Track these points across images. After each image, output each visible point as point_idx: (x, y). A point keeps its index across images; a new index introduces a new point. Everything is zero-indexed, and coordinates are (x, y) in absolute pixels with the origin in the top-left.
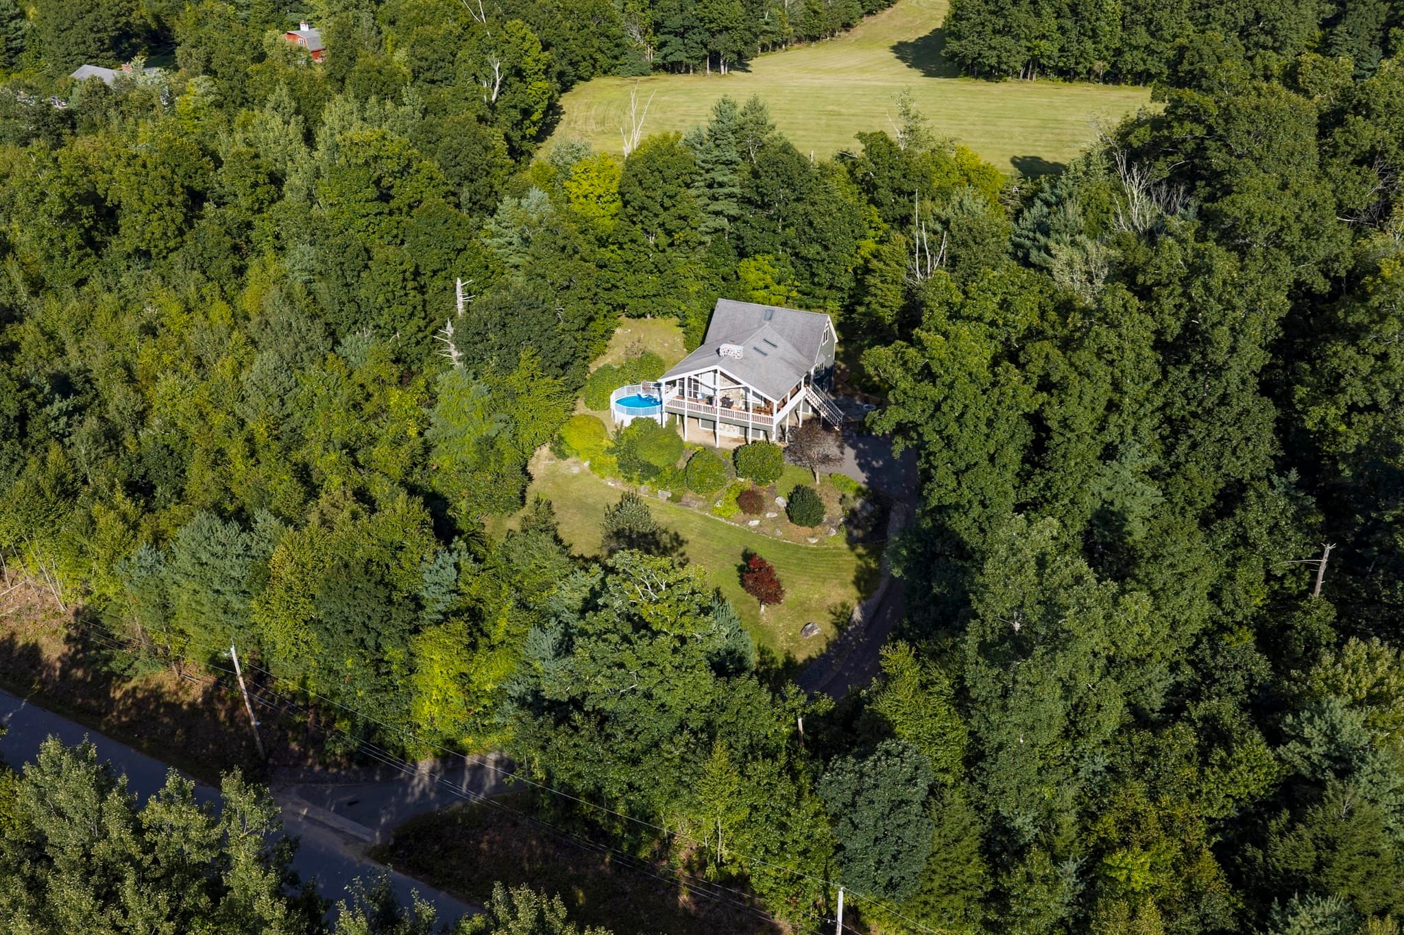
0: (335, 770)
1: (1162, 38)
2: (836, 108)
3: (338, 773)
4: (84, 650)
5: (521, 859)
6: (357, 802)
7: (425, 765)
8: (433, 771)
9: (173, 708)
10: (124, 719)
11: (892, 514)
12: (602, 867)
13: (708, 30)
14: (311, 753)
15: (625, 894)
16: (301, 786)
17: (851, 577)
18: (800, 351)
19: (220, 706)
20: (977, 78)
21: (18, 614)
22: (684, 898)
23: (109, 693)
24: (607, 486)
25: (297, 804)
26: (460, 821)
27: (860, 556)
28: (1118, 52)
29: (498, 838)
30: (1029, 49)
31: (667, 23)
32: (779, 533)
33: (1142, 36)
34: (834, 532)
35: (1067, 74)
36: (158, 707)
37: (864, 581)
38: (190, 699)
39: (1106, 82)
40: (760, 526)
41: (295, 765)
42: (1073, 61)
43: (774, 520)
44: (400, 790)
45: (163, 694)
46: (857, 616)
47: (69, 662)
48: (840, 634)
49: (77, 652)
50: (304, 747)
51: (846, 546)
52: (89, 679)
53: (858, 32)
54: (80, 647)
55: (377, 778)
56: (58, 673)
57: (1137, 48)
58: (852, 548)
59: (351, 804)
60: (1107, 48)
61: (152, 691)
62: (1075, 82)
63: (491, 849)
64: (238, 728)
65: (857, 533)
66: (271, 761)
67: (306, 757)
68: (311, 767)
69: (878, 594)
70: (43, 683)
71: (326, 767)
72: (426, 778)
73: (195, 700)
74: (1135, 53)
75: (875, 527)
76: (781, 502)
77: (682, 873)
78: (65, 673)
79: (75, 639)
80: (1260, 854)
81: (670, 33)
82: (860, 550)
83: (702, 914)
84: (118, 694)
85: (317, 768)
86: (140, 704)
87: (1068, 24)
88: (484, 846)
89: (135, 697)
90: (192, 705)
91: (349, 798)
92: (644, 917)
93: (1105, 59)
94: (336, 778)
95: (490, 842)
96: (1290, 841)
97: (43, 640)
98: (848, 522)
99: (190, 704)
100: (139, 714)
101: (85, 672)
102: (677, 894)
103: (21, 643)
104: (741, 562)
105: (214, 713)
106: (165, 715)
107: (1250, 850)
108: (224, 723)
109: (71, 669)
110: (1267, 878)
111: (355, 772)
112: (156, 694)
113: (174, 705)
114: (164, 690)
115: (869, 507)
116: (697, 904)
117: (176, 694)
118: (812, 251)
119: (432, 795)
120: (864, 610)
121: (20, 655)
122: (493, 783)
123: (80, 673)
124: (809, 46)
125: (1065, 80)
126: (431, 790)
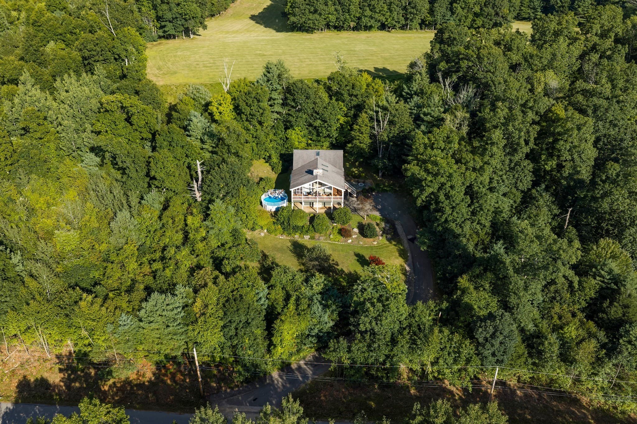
0: (237, 389)
1: (375, 12)
2: (261, 52)
3: (239, 389)
4: (72, 373)
5: (341, 398)
6: (256, 399)
7: (275, 374)
8: (280, 376)
9: (141, 386)
10: (116, 398)
11: (396, 226)
12: (376, 391)
13: (184, 19)
14: (222, 385)
15: (389, 398)
16: (226, 400)
17: (397, 254)
18: (335, 167)
19: (165, 378)
20: (303, 32)
21: (22, 365)
22: (412, 391)
23: (101, 389)
24: (280, 239)
25: (231, 408)
26: (308, 391)
27: (395, 245)
28: (359, 18)
29: (327, 393)
30: (325, 19)
31: (165, 17)
32: (361, 243)
33: (368, 13)
34: (381, 238)
35: (338, 28)
36: (132, 388)
37: (402, 254)
38: (147, 379)
39: (354, 31)
40: (352, 242)
41: (218, 392)
42: (341, 23)
43: (356, 238)
44: (272, 387)
45: (131, 381)
46: (408, 269)
47: (68, 382)
48: (406, 277)
49: (69, 375)
50: (219, 383)
51: (388, 242)
52: (85, 386)
53: (230, 11)
54: (70, 372)
55: (258, 386)
56: (64, 388)
57: (366, 16)
58: (391, 243)
59: (254, 400)
60: (354, 16)
61: (124, 381)
62: (342, 31)
63: (326, 398)
64: (181, 385)
65: (389, 236)
66: (205, 394)
67: (221, 387)
68: (226, 390)
69: (410, 258)
70: (59, 394)
71: (232, 389)
72: (280, 380)
73: (151, 379)
74: (366, 18)
75: (394, 232)
76: (356, 230)
77: (408, 383)
78: (68, 387)
79: (65, 370)
80: (604, 316)
81: (166, 21)
82: (394, 243)
83: (422, 395)
84: (106, 388)
85: (228, 390)
86: (122, 389)
87: (339, 8)
88: (323, 398)
89: (117, 387)
90: (150, 381)
91: (252, 398)
92: (401, 403)
93: (354, 21)
94: (239, 392)
95: (325, 396)
96: (614, 309)
97: (46, 375)
98: (383, 233)
99: (148, 381)
100: (123, 394)
101: (80, 383)
102: (409, 391)
103: (32, 380)
104: (356, 258)
105: (164, 382)
106: (138, 390)
107: (600, 315)
108: (172, 385)
109: (70, 384)
110: (610, 322)
111: (246, 387)
112: (127, 382)
113: (140, 384)
114: (131, 379)
115: (388, 225)
116: (418, 392)
117: (138, 379)
118: (318, 123)
119: (288, 385)
120: (409, 265)
121: (36, 386)
122: (311, 372)
123: (77, 385)
124: (211, 19)
125: (338, 31)
126: (286, 384)
